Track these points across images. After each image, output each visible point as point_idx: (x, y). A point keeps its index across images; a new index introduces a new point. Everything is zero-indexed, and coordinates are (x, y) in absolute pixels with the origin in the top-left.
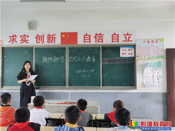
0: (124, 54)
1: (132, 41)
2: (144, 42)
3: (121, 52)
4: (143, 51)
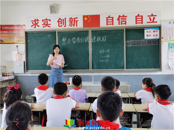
1: (157, 22)
2: (170, 22)
4: (168, 33)
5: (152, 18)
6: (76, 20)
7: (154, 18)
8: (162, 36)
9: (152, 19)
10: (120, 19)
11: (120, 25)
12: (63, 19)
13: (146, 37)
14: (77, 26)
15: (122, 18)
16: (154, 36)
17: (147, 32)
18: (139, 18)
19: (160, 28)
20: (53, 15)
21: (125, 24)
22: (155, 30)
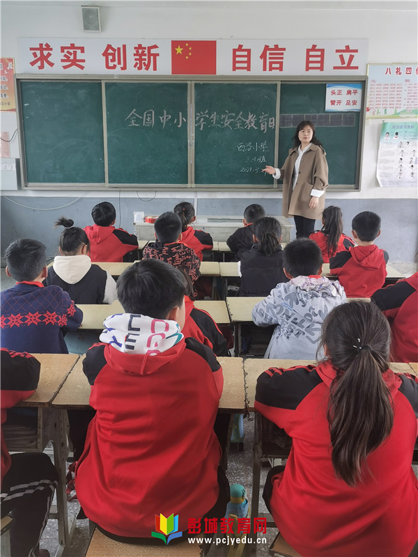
0: (336, 104)
1: (357, 68)
2: (388, 70)
3: (329, 97)
4: (382, 96)
5: (346, 56)
7: (351, 58)
8: (368, 105)
9: (346, 61)
10: (268, 56)
11: (268, 73)
12: (119, 49)
13: (329, 107)
14: (155, 69)
15: (273, 54)
16: (348, 103)
17: (333, 93)
18: (315, 54)
19: (362, 83)
20: (92, 35)
21: (281, 69)
22: (352, 89)
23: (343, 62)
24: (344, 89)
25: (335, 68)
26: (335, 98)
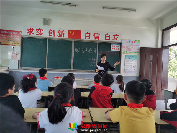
1: (119, 40)
2: (127, 41)
4: (125, 48)
6: (63, 32)
7: (117, 37)
8: (122, 50)
10: (95, 35)
11: (95, 40)
12: (53, 31)
13: (111, 50)
14: (63, 37)
15: (96, 35)
16: (117, 49)
17: (113, 46)
18: (107, 36)
19: (121, 44)
20: (46, 26)
21: (98, 39)
22: (118, 45)
23: (115, 38)
24: (116, 45)
25: (113, 40)
26: (113, 47)
